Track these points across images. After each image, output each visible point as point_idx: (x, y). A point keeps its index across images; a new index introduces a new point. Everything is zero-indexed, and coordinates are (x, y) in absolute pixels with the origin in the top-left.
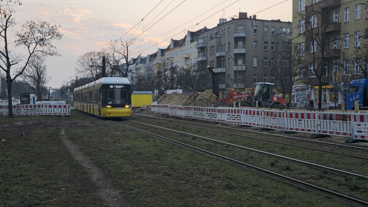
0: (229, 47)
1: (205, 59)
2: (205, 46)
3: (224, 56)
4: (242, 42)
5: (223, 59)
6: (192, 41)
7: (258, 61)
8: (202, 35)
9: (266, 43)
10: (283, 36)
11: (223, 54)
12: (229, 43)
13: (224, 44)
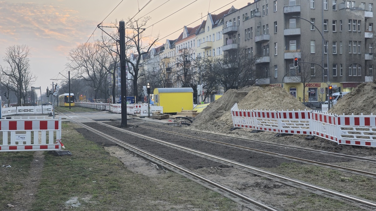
0: (276, 29)
1: (235, 46)
2: (236, 30)
3: (267, 41)
4: (295, 20)
5: (266, 44)
6: (214, 26)
7: (316, 47)
8: (231, 17)
9: (326, 21)
10: (348, 12)
11: (266, 37)
12: (276, 23)
13: (267, 25)
